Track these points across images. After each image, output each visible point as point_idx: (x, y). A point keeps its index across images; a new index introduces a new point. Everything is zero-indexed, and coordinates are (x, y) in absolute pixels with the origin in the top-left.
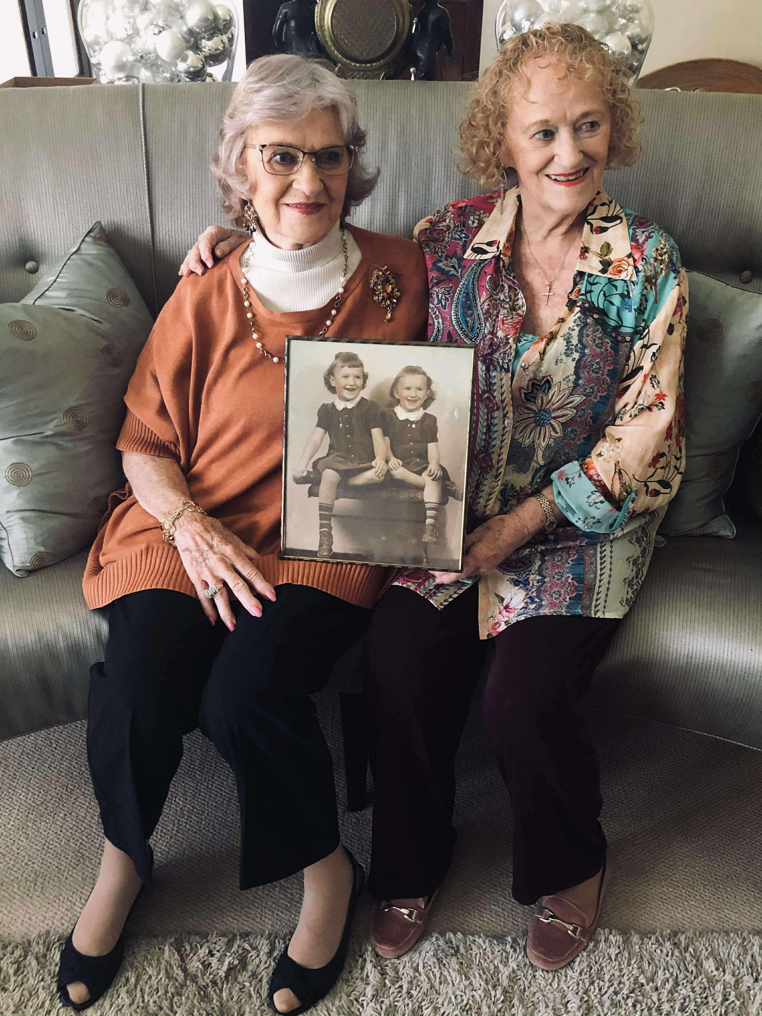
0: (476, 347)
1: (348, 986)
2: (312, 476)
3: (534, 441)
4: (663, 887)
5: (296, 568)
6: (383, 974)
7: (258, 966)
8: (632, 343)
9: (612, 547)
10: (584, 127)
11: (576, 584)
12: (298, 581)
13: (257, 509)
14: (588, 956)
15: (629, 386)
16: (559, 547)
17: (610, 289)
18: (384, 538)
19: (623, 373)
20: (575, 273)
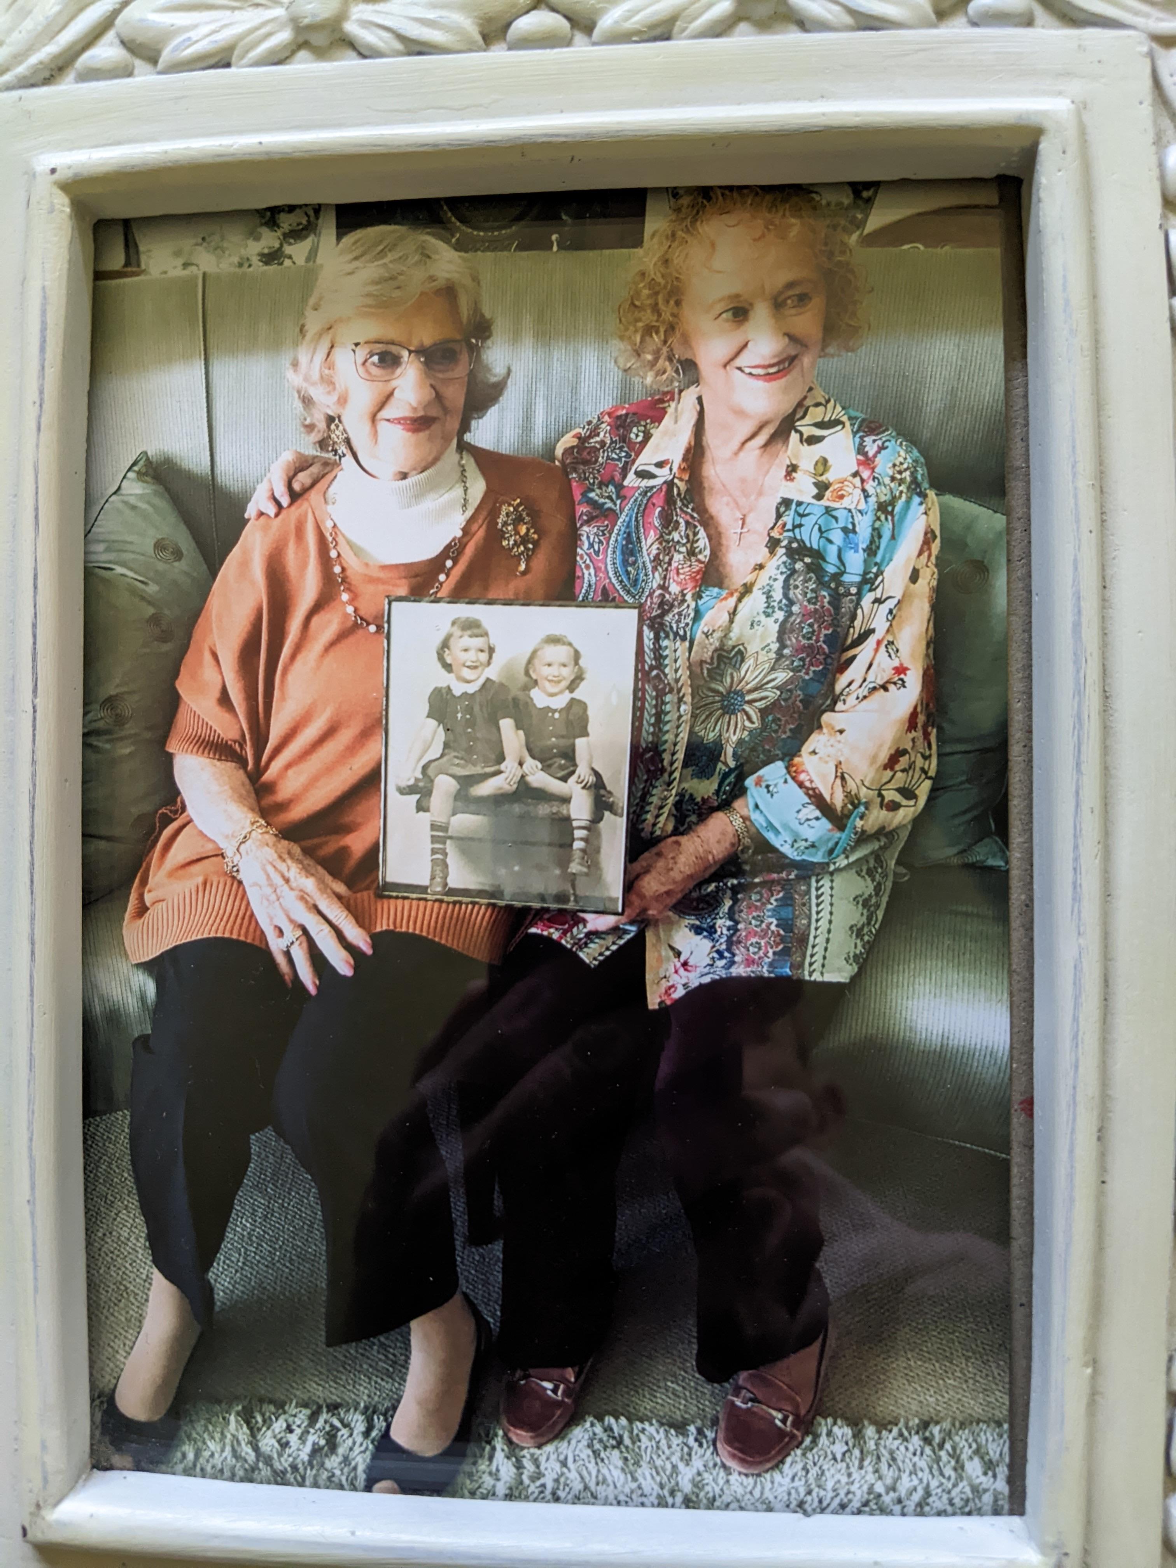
0: (640, 607)
1: (472, 1481)
2: (421, 784)
3: (720, 735)
4: (909, 1359)
5: (399, 909)
6: (519, 1466)
7: (351, 1449)
8: (859, 595)
9: (832, 881)
10: (789, 302)
11: (782, 932)
12: (401, 927)
13: (348, 829)
14: (804, 1455)
15: (854, 657)
16: (757, 880)
17: (827, 523)
18: (516, 868)
19: (846, 639)
20: (779, 500)
